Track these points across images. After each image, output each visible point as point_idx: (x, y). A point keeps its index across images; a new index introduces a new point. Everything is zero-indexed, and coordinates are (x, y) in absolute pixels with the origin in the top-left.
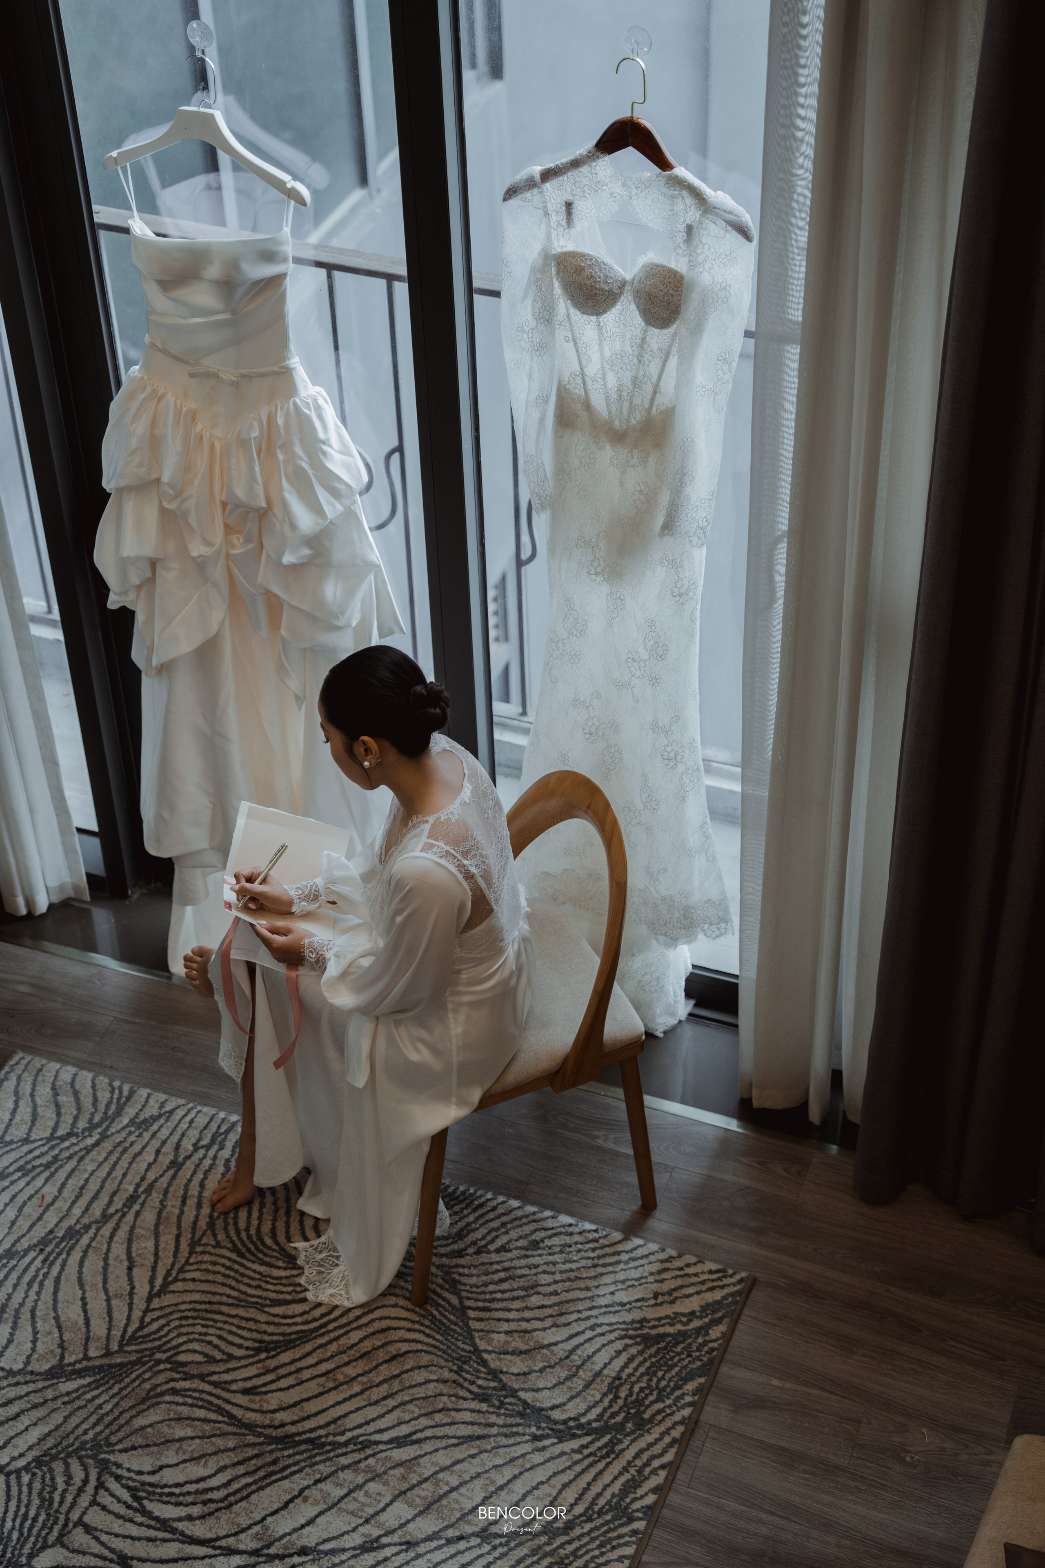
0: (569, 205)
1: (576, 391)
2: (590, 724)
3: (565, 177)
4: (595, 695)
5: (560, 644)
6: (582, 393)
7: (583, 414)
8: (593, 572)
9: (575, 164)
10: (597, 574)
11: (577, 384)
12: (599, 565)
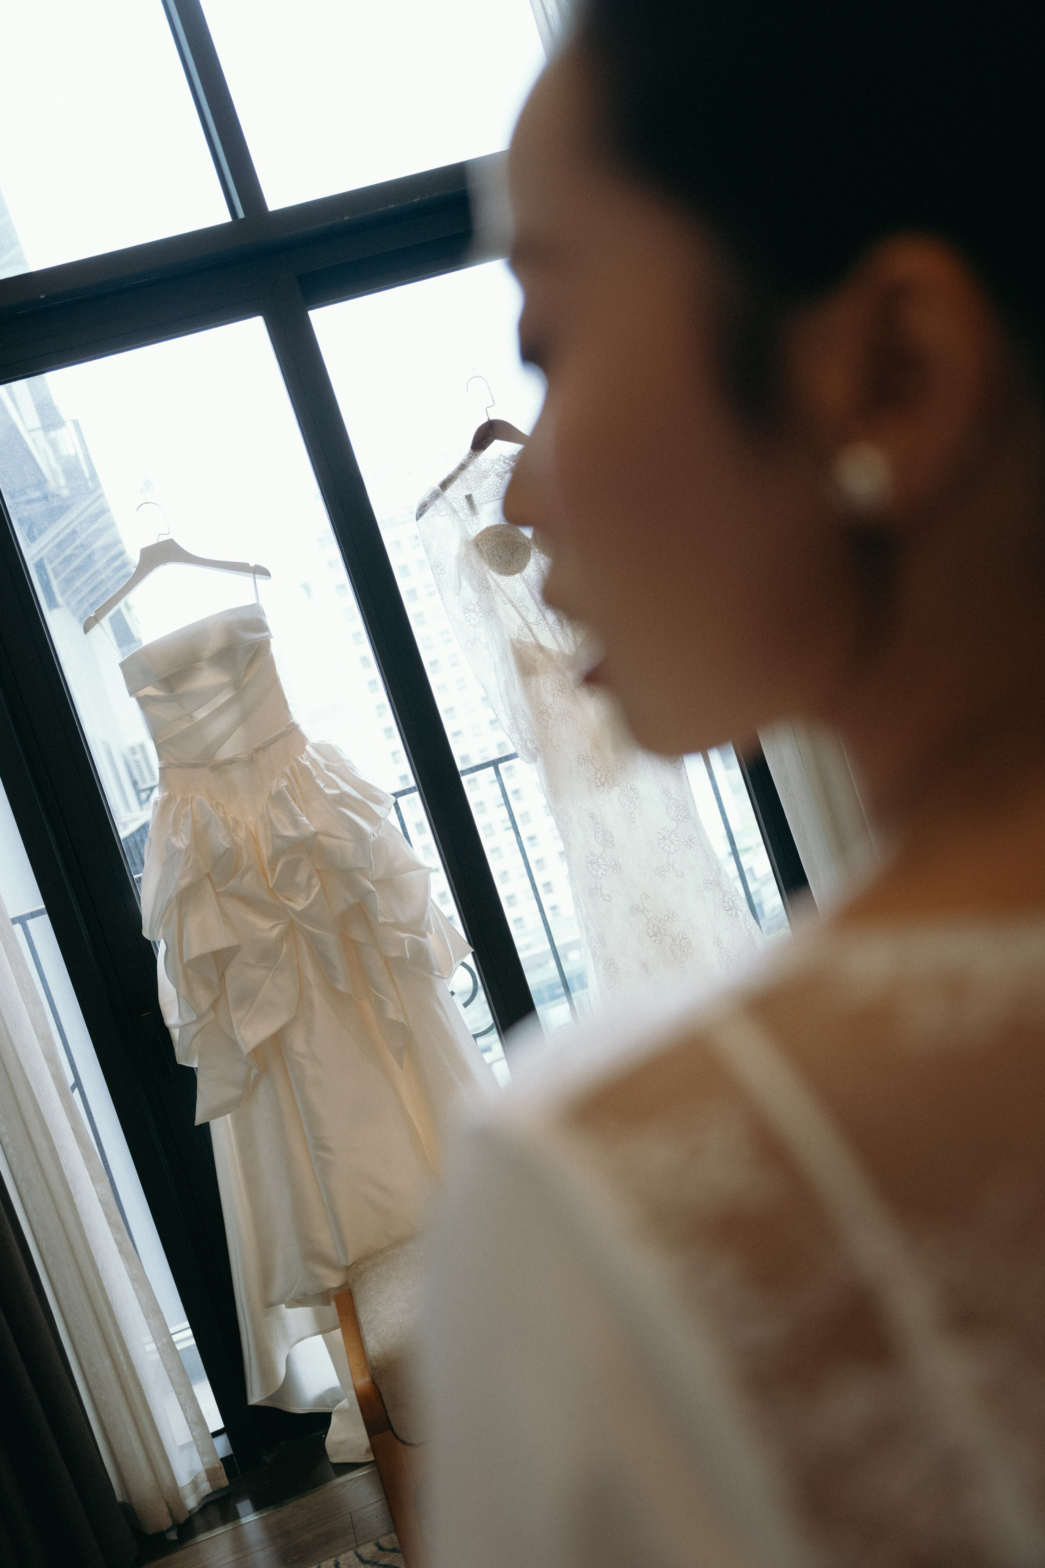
0: (469, 498)
1: (528, 640)
2: (651, 925)
3: (458, 480)
4: (643, 897)
5: (600, 861)
6: (532, 639)
7: (540, 657)
8: (599, 784)
9: (463, 467)
10: (603, 785)
11: (525, 634)
12: (602, 776)
